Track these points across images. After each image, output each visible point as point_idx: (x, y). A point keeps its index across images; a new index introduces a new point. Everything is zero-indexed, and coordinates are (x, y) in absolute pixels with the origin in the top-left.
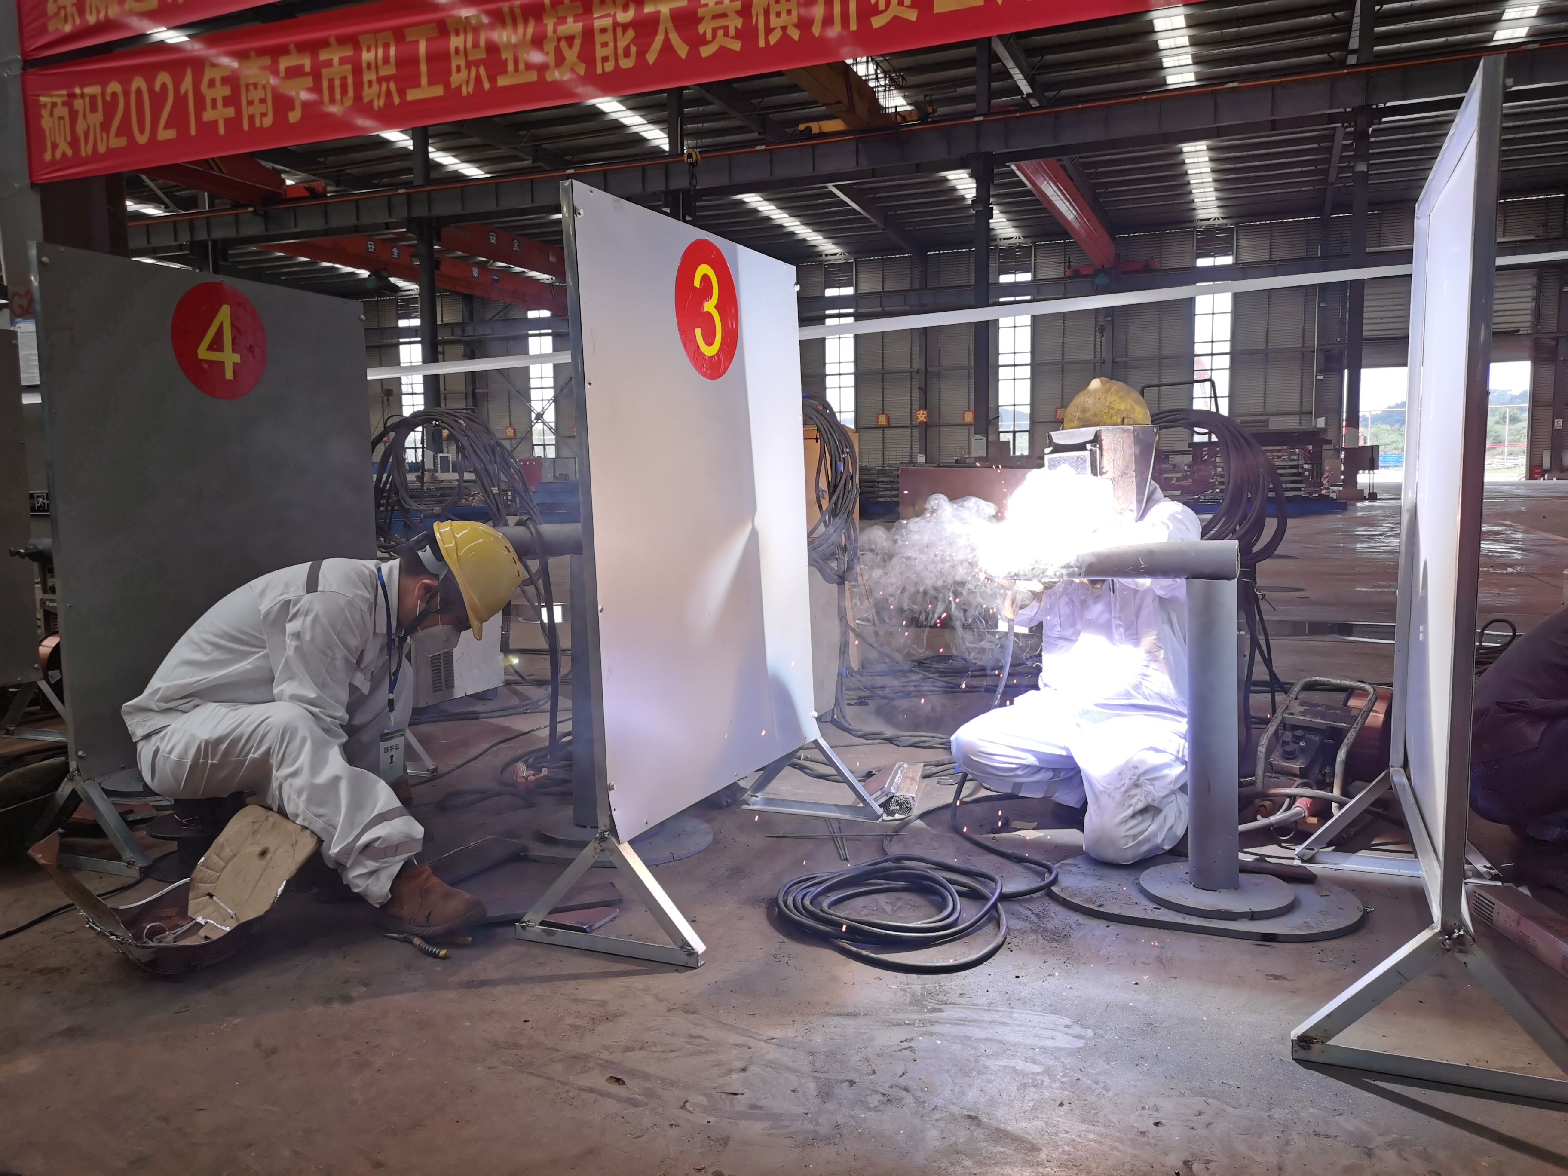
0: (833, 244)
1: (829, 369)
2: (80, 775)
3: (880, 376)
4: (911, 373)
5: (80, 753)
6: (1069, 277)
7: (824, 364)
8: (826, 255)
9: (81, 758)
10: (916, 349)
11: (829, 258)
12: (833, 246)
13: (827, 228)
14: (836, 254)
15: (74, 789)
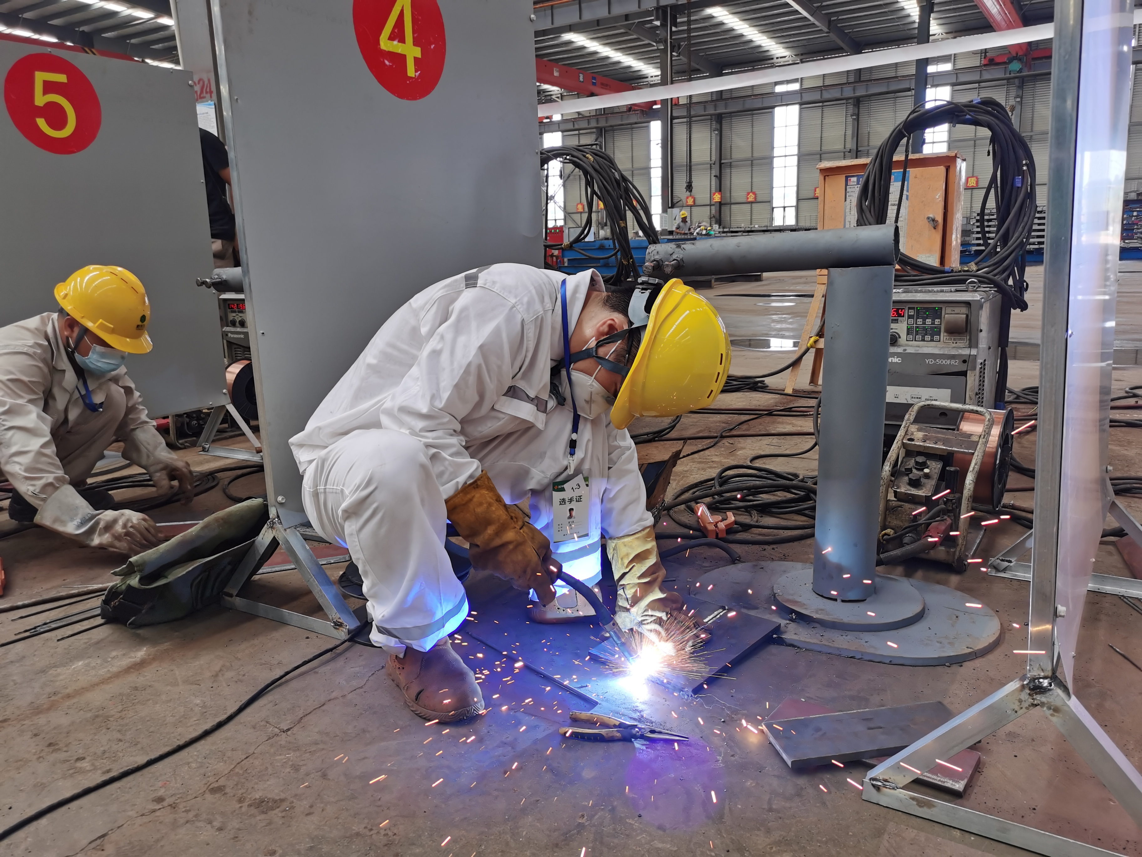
0: (784, 48)
1: (776, 152)
2: (281, 523)
3: (818, 156)
4: (844, 152)
5: (280, 499)
6: (985, 65)
7: (773, 148)
8: (777, 58)
9: (281, 504)
10: (849, 132)
11: (779, 60)
12: (783, 50)
13: (779, 35)
14: (785, 57)
15: (274, 537)
